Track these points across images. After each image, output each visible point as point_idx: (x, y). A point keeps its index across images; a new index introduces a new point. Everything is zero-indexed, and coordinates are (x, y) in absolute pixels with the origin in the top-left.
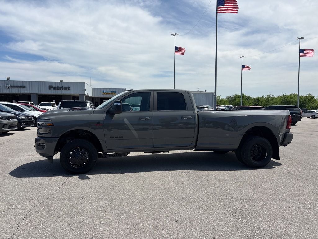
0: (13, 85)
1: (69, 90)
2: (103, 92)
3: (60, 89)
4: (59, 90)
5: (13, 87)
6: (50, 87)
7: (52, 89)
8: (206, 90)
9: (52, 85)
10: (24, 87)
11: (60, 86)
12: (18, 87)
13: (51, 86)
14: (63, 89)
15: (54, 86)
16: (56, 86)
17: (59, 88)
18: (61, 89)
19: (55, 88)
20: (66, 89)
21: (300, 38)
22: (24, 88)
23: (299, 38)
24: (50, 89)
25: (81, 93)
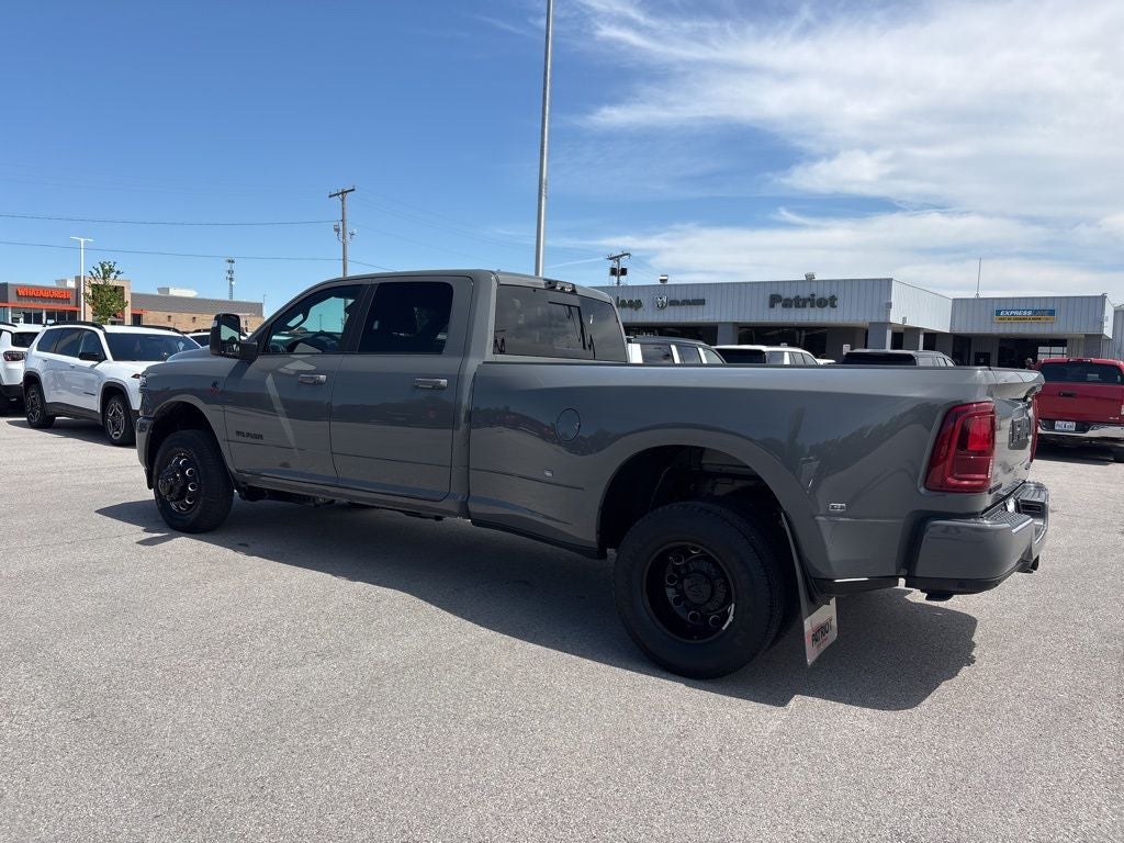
0: (673, 298)
1: (833, 306)
2: (998, 312)
3: (804, 306)
4: (799, 310)
5: (673, 303)
6: (774, 300)
7: (779, 306)
9: (780, 293)
10: (702, 302)
11: (806, 295)
12: (686, 302)
13: (777, 296)
14: (812, 306)
15: (788, 294)
16: (792, 296)
17: (799, 303)
18: (808, 304)
19: (787, 304)
20: (822, 303)
22: (701, 307)
24: (772, 306)
25: (875, 319)
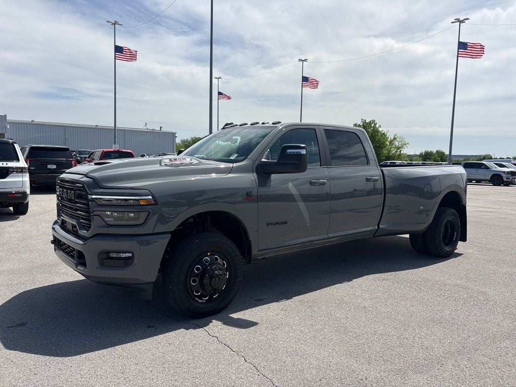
8: (161, 128)
21: (303, 61)
23: (301, 60)
